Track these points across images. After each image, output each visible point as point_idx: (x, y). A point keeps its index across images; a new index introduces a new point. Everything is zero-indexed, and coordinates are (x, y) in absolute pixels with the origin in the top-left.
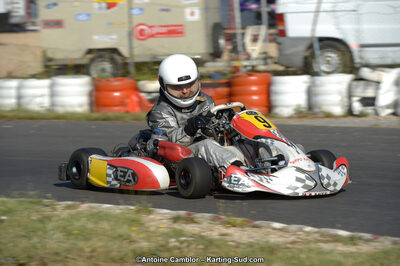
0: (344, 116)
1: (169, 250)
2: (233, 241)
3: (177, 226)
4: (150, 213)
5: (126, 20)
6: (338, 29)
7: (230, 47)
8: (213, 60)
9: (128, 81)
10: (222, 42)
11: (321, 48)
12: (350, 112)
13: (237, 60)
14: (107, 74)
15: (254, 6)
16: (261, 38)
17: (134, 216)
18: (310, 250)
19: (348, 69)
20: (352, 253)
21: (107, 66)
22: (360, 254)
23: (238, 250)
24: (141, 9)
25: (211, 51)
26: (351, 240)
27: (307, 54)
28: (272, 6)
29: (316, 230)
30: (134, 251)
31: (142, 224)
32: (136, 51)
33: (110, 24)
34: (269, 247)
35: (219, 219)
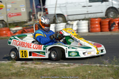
1: (21, 72)
2: (38, 68)
3: (23, 65)
4: (15, 63)
5: (6, 12)
6: (61, 11)
7: (34, 18)
8: (30, 21)
9: (7, 28)
10: (32, 16)
11: (57, 17)
13: (36, 21)
14: (1, 27)
15: (39, 7)
16: (42, 15)
17: (11, 64)
18: (58, 69)
19: (65, 22)
20: (68, 69)
21: (1, 25)
22: (70, 69)
23: (39, 70)
24: (9, 9)
25: (29, 19)
26: (68, 65)
27: (54, 18)
28: (44, 7)
29: (59, 63)
30: (11, 73)
31: (13, 66)
32: (9, 20)
33: (1, 13)
34: (47, 69)
35: (34, 63)
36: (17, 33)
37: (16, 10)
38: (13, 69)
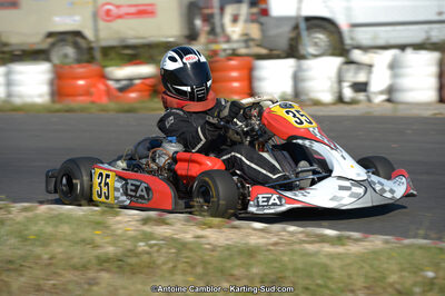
0: (334, 104)
1: (137, 255)
2: (209, 244)
3: (147, 228)
4: (117, 214)
6: (326, 7)
7: (207, 28)
9: (94, 67)
10: (198, 22)
11: (308, 28)
12: (340, 99)
13: (216, 42)
14: (69, 60)
16: (242, 18)
17: (98, 218)
18: (294, 252)
19: (337, 52)
20: (339, 254)
21: (70, 51)
22: (347, 255)
23: (215, 254)
25: (186, 32)
26: (339, 240)
27: (292, 35)
29: (301, 229)
30: (98, 257)
31: (107, 227)
32: (103, 34)
33: (72, 4)
34: (249, 250)
35: (194, 219)
36: (133, 92)
38: (108, 239)
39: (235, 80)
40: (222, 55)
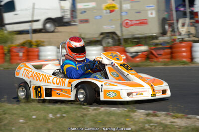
1: (145, 130)
2: (177, 125)
3: (148, 118)
4: (135, 112)
5: (119, 18)
7: (170, 29)
8: (163, 36)
9: (121, 47)
10: (167, 27)
13: (175, 35)
14: (110, 45)
15: (182, 9)
16: (186, 24)
17: (127, 114)
21: (110, 40)
23: (180, 130)
24: (126, 12)
25: (161, 32)
28: (192, 9)
31: (131, 117)
32: (125, 33)
33: (111, 20)
34: (196, 128)
35: (169, 114)
36: (138, 58)
37: (138, 14)
38: (132, 123)
39: (184, 52)
40: (177, 41)
